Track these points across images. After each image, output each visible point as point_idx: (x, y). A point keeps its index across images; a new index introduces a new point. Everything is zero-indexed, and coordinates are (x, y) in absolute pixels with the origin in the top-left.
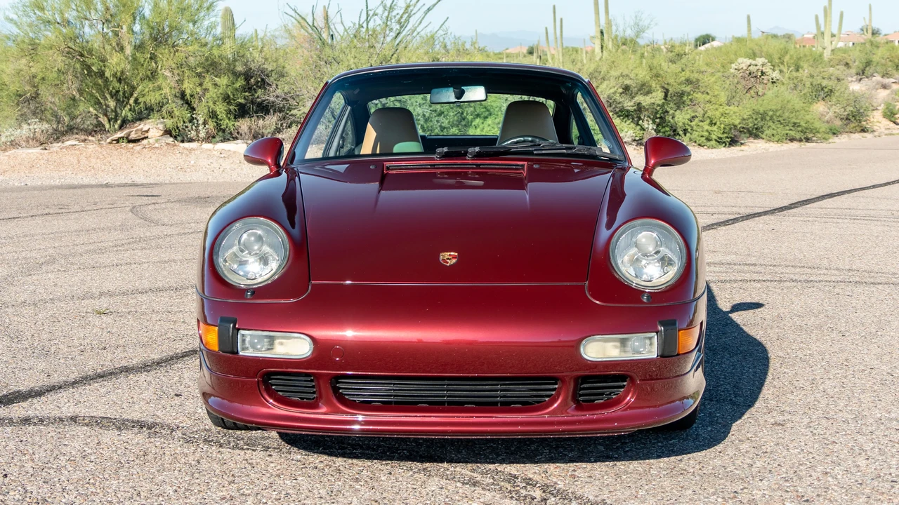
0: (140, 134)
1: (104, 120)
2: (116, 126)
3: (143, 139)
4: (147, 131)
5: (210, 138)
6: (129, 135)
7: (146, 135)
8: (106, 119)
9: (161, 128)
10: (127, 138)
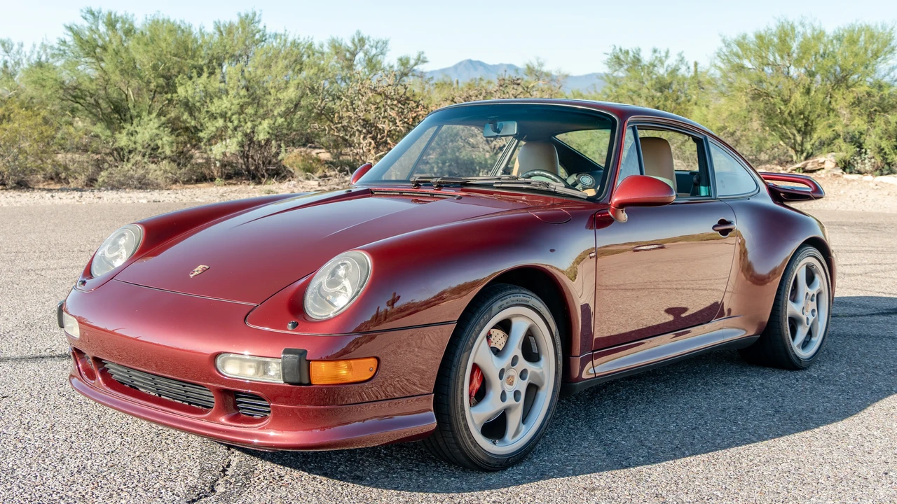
0: (816, 165)
1: (792, 152)
2: (802, 158)
3: (819, 170)
4: (823, 163)
5: (879, 171)
6: (806, 166)
7: (822, 167)
8: (793, 151)
9: (834, 161)
10: (803, 169)
